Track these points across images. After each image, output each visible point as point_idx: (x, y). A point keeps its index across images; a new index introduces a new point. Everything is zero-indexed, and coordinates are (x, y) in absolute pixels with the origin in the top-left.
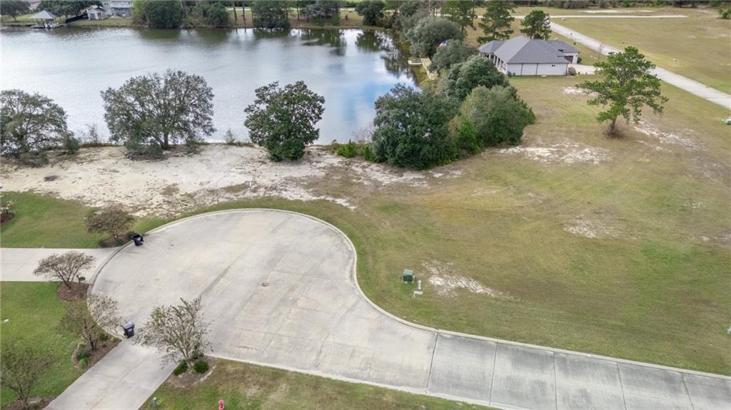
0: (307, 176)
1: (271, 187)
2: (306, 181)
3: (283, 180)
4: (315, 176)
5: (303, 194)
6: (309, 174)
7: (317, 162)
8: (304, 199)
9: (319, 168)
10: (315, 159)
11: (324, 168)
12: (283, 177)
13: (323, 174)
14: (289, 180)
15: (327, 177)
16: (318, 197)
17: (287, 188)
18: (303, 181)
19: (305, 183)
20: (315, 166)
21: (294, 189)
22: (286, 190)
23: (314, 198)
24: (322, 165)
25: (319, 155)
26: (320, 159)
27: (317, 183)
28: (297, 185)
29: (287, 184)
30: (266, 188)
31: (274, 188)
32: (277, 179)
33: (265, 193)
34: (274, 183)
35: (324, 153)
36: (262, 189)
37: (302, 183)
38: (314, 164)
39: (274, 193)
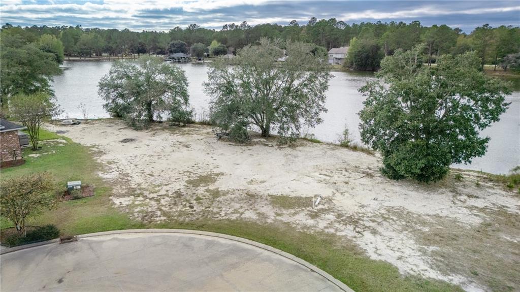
0: (437, 216)
1: (350, 217)
2: (431, 225)
3: (383, 211)
4: (455, 221)
5: (408, 252)
6: (444, 213)
7: (470, 196)
8: (403, 268)
9: (471, 208)
10: (467, 190)
11: (482, 210)
12: (386, 204)
13: (477, 221)
14: (394, 213)
15: (484, 230)
16: (445, 273)
17: (380, 229)
18: (424, 223)
19: (426, 229)
20: (464, 202)
21: (393, 234)
22: (374, 232)
23: (433, 274)
24: (480, 203)
25: (478, 185)
26: (478, 192)
27: (455, 238)
28: (405, 228)
29: (385, 219)
30: (339, 216)
31: (353, 221)
32: (374, 205)
33: (331, 225)
34: (363, 210)
35: (490, 184)
36: (331, 217)
37: (418, 227)
38: (463, 198)
39: (348, 232)
